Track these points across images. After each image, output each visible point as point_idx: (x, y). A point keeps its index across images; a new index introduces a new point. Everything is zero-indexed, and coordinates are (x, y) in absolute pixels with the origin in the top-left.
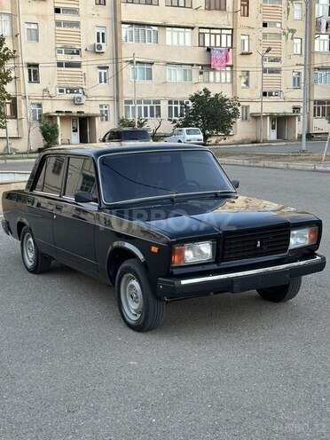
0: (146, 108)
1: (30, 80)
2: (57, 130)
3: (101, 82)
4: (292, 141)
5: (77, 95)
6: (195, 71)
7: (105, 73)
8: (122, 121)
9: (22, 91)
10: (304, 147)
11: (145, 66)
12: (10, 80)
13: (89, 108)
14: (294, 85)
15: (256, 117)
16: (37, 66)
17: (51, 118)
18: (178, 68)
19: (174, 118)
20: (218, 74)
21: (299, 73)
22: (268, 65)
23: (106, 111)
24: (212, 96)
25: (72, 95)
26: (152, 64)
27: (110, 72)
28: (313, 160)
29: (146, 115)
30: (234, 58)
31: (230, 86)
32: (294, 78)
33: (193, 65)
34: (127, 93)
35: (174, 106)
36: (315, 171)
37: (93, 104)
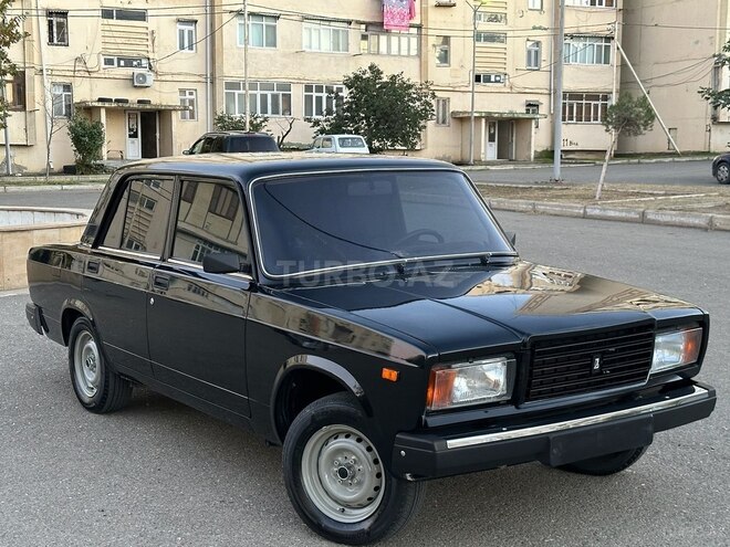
0: (264, 97)
1: (51, 40)
2: (100, 133)
3: (182, 47)
4: (526, 162)
5: (138, 71)
6: (355, 33)
7: (190, 32)
8: (221, 119)
9: (36, 61)
10: (558, 174)
11: (265, 22)
12: (15, 38)
13: (161, 95)
14: (529, 63)
15: (462, 119)
16: (64, 14)
17: (89, 110)
18: (324, 27)
19: (315, 117)
20: (394, 40)
21: (538, 44)
22: (484, 26)
23: (192, 102)
24: (385, 79)
25: (129, 71)
26: (277, 18)
27: (200, 31)
28: (577, 197)
29: (264, 110)
30: (424, 12)
31: (417, 61)
32: (529, 52)
33: (350, 23)
34: (231, 68)
35: (315, 94)
36: (585, 217)
37: (166, 87)
